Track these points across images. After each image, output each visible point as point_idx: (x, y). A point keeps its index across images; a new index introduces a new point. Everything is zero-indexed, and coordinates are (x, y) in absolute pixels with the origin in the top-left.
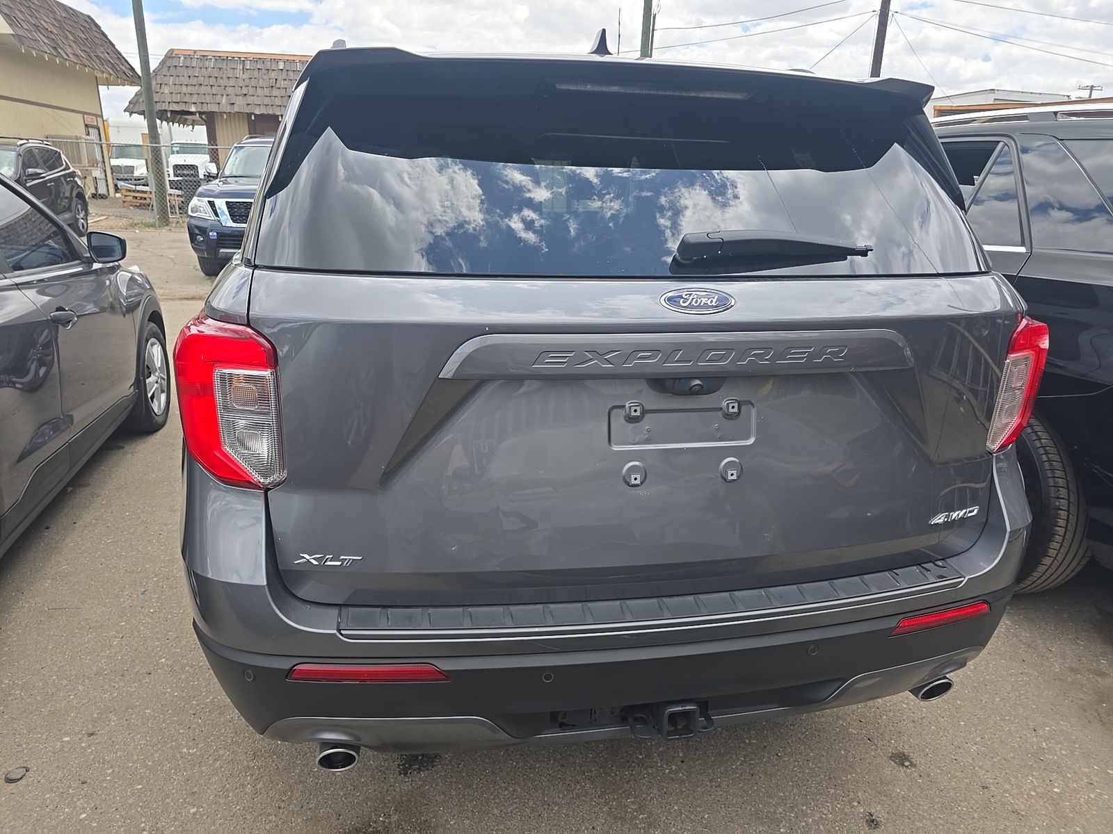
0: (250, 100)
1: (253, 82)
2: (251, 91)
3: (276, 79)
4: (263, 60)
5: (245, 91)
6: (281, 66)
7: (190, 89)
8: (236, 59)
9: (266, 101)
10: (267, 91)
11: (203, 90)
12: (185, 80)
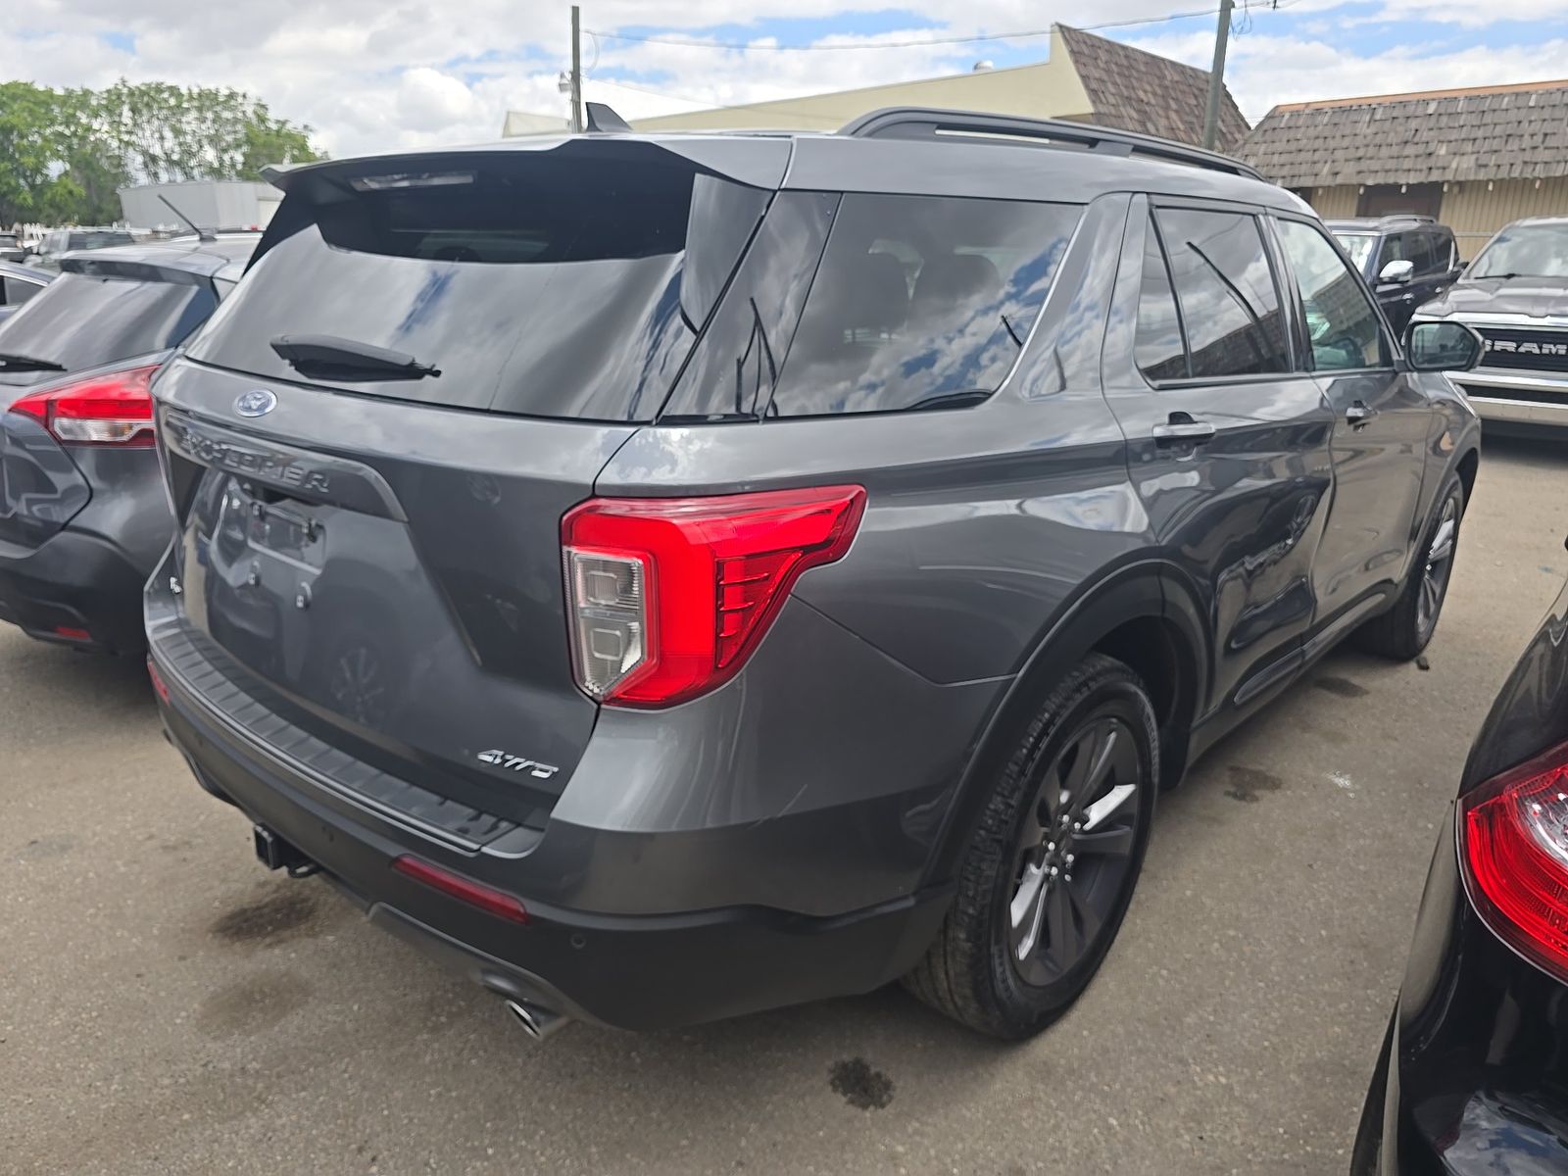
0: (1364, 165)
1: (1378, 139)
2: (1371, 151)
3: (1417, 130)
4: (1404, 104)
5: (1360, 153)
6: (1432, 108)
7: (1284, 158)
8: (1363, 107)
9: (1391, 164)
10: (1395, 151)
11: (1303, 156)
12: (1280, 146)
